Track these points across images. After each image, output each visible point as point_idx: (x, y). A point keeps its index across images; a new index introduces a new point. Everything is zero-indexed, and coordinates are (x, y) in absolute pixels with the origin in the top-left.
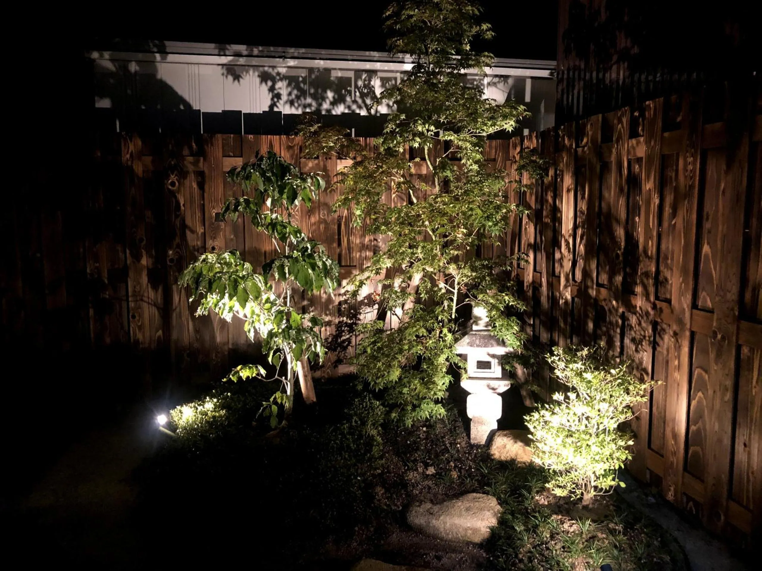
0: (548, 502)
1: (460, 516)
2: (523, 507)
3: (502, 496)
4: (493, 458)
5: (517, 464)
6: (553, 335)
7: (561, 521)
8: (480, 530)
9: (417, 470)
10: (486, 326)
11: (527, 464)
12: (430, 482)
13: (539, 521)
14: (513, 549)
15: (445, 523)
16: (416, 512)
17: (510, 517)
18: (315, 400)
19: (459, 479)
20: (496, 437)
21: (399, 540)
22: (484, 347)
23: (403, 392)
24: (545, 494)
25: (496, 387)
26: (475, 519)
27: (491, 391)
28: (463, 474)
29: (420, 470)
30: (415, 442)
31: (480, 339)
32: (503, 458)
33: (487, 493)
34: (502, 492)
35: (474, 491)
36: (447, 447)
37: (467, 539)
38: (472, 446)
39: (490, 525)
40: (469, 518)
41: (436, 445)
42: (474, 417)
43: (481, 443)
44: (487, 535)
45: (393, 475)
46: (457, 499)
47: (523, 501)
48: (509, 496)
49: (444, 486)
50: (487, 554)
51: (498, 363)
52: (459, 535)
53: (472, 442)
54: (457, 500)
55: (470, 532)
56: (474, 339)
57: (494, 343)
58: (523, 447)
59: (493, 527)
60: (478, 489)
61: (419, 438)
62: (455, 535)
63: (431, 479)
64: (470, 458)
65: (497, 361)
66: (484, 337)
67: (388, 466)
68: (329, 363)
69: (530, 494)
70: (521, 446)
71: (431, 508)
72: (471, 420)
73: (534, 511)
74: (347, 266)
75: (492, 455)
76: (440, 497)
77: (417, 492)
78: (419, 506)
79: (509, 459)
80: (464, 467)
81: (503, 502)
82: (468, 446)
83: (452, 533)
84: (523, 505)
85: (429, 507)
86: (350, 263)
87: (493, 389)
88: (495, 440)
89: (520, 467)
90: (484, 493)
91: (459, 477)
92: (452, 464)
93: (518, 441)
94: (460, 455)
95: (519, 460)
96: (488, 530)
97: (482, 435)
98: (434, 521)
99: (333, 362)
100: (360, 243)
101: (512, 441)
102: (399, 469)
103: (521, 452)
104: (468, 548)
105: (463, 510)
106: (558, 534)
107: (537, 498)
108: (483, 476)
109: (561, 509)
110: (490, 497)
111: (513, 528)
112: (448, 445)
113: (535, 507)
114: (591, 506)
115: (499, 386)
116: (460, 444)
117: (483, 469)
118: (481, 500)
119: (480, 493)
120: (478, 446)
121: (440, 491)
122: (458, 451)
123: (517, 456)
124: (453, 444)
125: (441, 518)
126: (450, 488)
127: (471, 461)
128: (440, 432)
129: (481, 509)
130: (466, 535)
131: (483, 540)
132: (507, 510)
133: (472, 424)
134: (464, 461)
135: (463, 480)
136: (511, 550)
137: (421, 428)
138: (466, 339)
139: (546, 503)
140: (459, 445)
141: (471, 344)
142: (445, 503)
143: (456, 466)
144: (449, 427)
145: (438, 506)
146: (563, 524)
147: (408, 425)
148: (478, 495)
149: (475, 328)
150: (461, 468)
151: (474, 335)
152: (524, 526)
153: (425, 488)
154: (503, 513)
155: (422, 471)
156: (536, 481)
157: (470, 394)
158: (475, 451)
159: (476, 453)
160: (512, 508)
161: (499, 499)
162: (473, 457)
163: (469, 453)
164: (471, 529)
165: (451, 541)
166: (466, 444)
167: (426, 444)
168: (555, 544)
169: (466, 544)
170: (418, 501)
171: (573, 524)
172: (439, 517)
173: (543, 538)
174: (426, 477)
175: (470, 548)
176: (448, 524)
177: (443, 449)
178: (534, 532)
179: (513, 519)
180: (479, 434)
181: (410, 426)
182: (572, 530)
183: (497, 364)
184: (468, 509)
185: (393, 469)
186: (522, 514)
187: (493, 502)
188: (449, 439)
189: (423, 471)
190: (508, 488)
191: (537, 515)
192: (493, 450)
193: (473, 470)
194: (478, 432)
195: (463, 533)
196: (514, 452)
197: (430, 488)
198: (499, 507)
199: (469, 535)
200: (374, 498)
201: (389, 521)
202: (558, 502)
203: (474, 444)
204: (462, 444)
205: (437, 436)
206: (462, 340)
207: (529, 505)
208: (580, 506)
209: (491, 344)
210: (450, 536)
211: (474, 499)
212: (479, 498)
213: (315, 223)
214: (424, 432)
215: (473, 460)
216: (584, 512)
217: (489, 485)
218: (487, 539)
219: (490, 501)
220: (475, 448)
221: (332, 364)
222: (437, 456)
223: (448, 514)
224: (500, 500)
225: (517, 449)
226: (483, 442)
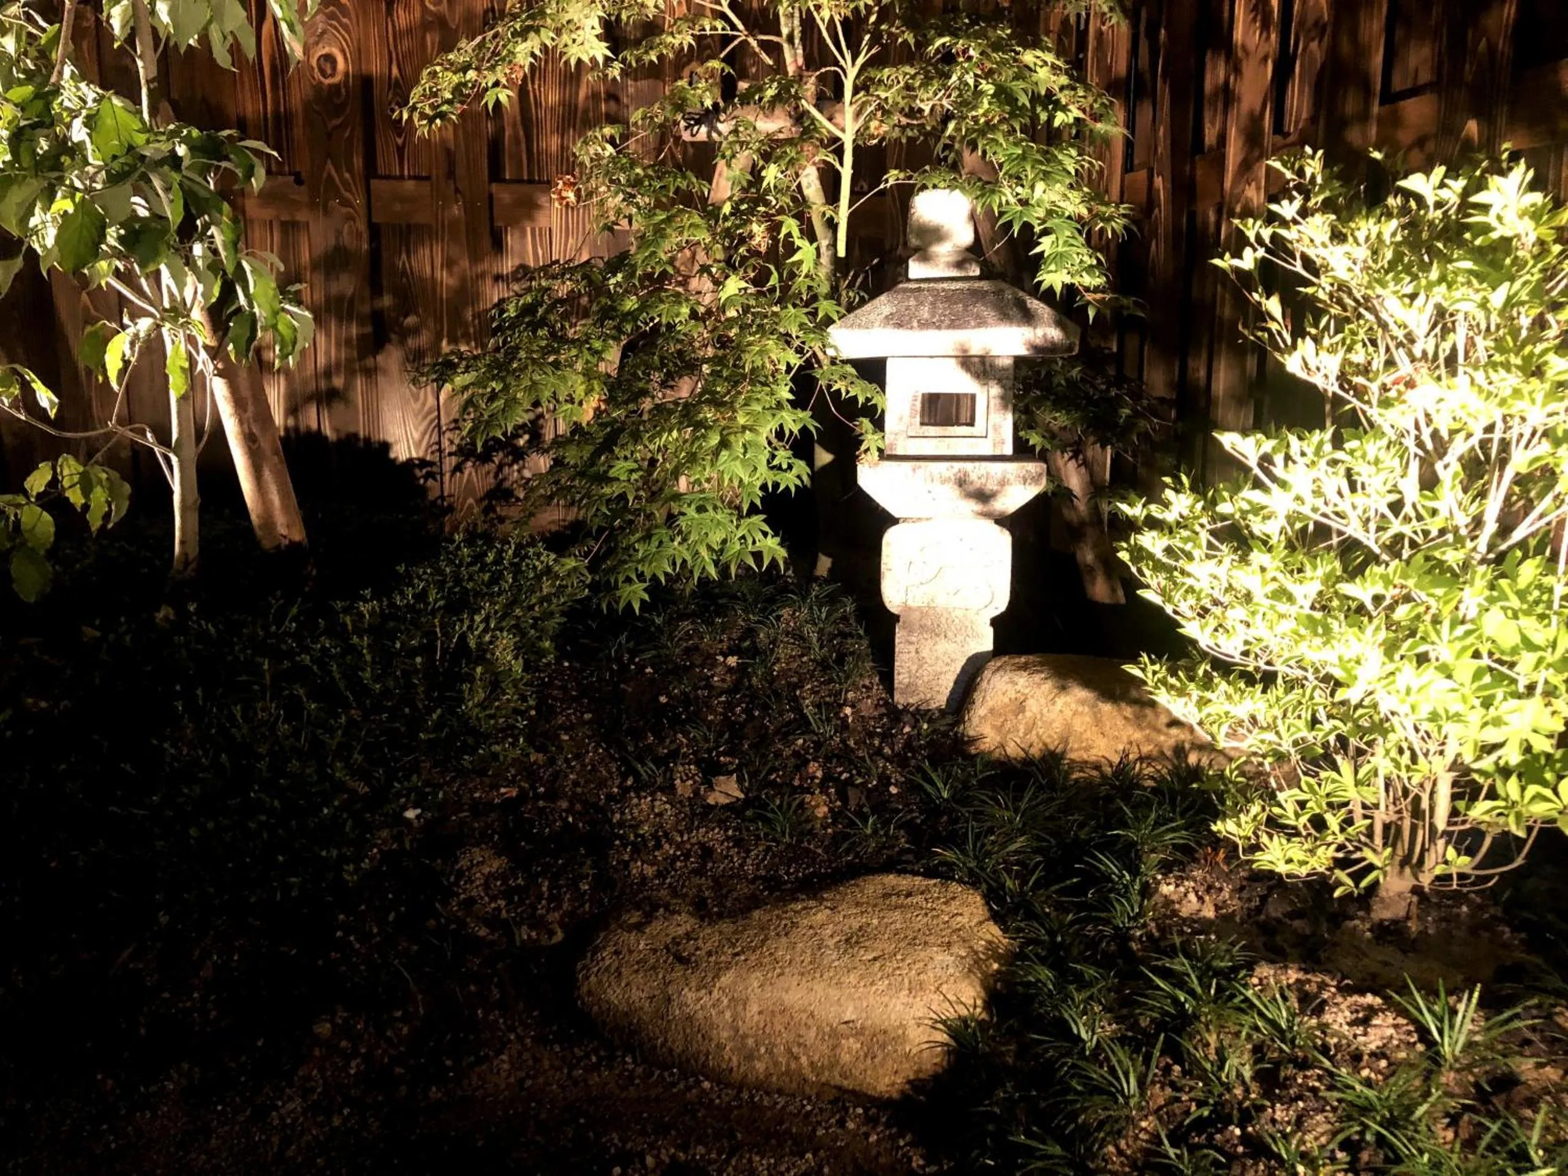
0: (1217, 908)
1: (815, 968)
2: (1108, 930)
3: (1009, 883)
4: (973, 751)
5: (1068, 774)
6: (1191, 363)
7: (1305, 999)
8: (903, 1038)
9: (669, 789)
10: (959, 265)
11: (1108, 770)
12: (717, 834)
13: (1191, 993)
14: (1066, 1142)
15: (739, 1002)
16: (617, 953)
17: (1045, 974)
18: (298, 535)
19: (834, 823)
20: (987, 674)
21: (521, 1081)
22: (949, 327)
23: (612, 473)
24: (1197, 873)
25: (991, 486)
26: (882, 985)
27: (973, 506)
28: (852, 805)
29: (684, 788)
30: (686, 700)
31: (933, 304)
32: (1012, 750)
33: (943, 873)
34: (1009, 871)
35: (890, 867)
36: (804, 717)
37: (837, 1080)
38: (895, 715)
39: (951, 1014)
40: (853, 978)
41: (765, 708)
42: (908, 609)
43: (933, 706)
44: (932, 1061)
45: (564, 805)
46: (815, 898)
47: (1105, 904)
48: (1037, 885)
49: (769, 848)
50: (929, 1160)
51: (1003, 398)
52: (804, 1060)
53: (900, 699)
54: (812, 903)
55: (854, 1044)
56: (912, 302)
57: (988, 313)
58: (1094, 706)
59: (964, 1020)
60: (910, 857)
61: (709, 687)
62: (783, 1060)
63: (722, 824)
64: (887, 750)
65: (995, 390)
66: (950, 298)
67: (556, 775)
68: (471, 501)
69: (1135, 872)
70: (1083, 702)
71: (688, 936)
72: (896, 618)
73: (1158, 945)
74: (520, 181)
75: (973, 741)
76: (743, 889)
77: (649, 871)
78: (639, 927)
79: (1035, 752)
80: (859, 781)
81: (1014, 910)
82: (881, 716)
83: (770, 1052)
84: (1107, 922)
85: (681, 931)
86: (530, 172)
87: (982, 496)
88: (984, 684)
89: (1077, 781)
90: (929, 874)
91: (836, 815)
92: (815, 770)
93: (1070, 683)
94: (851, 743)
95: (1073, 756)
96: (943, 1037)
97: (938, 675)
98: (689, 996)
99: (480, 494)
100: (563, 103)
101: (1048, 685)
102: (602, 784)
103: (1082, 724)
104: (841, 1123)
105: (831, 943)
106: (1303, 1065)
107: (1167, 889)
108: (932, 809)
109: (1279, 939)
110: (955, 888)
111: (1063, 1030)
112: (809, 711)
113: (1161, 929)
114: (1413, 926)
115: (1003, 483)
116: (853, 706)
117: (932, 783)
118: (918, 899)
119: (915, 873)
120: (919, 714)
121: (749, 868)
122: (844, 726)
123: (1067, 742)
124: (831, 707)
125: (726, 979)
126: (797, 854)
127: (887, 759)
128: (784, 673)
129: (912, 944)
130: (834, 1062)
131: (917, 1084)
132: (1029, 942)
133: (900, 635)
134: (863, 759)
135: (853, 824)
136: (1057, 1150)
137: (720, 658)
138: (883, 305)
139: (1209, 913)
140: (848, 711)
141: (899, 321)
142: (756, 914)
143: (828, 778)
144: (817, 653)
145: (727, 927)
146: (1319, 1011)
147: (629, 605)
148: (905, 882)
149: (916, 269)
150: (850, 782)
151: (912, 291)
152: (1118, 1020)
153: (687, 855)
154: (1011, 959)
155: (689, 794)
156: (1157, 824)
157: (894, 521)
158: (907, 729)
159: (910, 736)
160: (1052, 934)
161: (993, 896)
162: (898, 747)
163: (886, 736)
164: (859, 1033)
165: (762, 1086)
166: (877, 706)
167: (730, 706)
168: (1299, 1123)
169: (834, 1101)
170: (638, 907)
171: (1372, 1011)
172: (717, 976)
173: (1228, 1088)
174: (703, 813)
175: (851, 1125)
176: (754, 1008)
177: (790, 722)
178: (1174, 1052)
179: (1060, 986)
180: (926, 673)
181: (636, 606)
182: (1372, 1040)
183: (995, 403)
184: (851, 941)
185: (576, 784)
186: (1105, 963)
187: (966, 911)
188: (816, 693)
189: (696, 792)
190: (1037, 851)
191: (1181, 965)
192: (975, 721)
193: (893, 790)
194: (921, 662)
195: (821, 1052)
196: (1058, 726)
197: (707, 852)
198: (994, 931)
199: (846, 1058)
200: (449, 893)
201: (496, 994)
202: (1259, 910)
203: (906, 708)
204: (861, 706)
205: (773, 681)
206: (867, 307)
207: (1135, 919)
208: (1361, 926)
209: (978, 316)
210: (760, 1066)
211: (887, 896)
212: (909, 895)
213: (410, 31)
214: (730, 670)
215: (901, 760)
216: (1388, 953)
217: (954, 840)
218: (936, 1077)
219: (953, 907)
220: (907, 718)
221: (479, 501)
222: (763, 741)
223: (760, 964)
224: (1001, 901)
225: (1068, 713)
226: (940, 699)
